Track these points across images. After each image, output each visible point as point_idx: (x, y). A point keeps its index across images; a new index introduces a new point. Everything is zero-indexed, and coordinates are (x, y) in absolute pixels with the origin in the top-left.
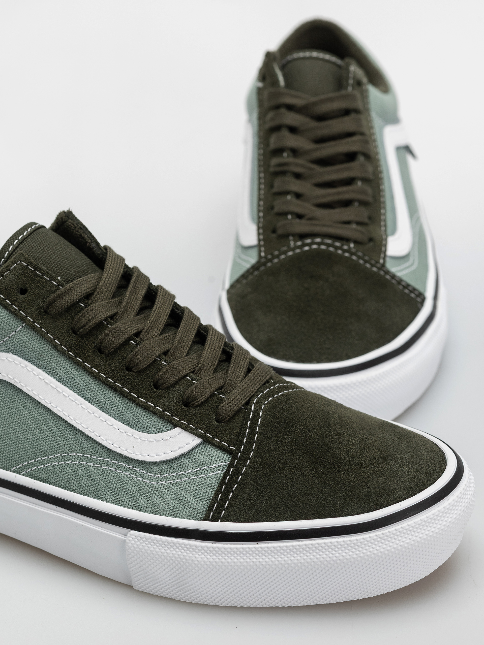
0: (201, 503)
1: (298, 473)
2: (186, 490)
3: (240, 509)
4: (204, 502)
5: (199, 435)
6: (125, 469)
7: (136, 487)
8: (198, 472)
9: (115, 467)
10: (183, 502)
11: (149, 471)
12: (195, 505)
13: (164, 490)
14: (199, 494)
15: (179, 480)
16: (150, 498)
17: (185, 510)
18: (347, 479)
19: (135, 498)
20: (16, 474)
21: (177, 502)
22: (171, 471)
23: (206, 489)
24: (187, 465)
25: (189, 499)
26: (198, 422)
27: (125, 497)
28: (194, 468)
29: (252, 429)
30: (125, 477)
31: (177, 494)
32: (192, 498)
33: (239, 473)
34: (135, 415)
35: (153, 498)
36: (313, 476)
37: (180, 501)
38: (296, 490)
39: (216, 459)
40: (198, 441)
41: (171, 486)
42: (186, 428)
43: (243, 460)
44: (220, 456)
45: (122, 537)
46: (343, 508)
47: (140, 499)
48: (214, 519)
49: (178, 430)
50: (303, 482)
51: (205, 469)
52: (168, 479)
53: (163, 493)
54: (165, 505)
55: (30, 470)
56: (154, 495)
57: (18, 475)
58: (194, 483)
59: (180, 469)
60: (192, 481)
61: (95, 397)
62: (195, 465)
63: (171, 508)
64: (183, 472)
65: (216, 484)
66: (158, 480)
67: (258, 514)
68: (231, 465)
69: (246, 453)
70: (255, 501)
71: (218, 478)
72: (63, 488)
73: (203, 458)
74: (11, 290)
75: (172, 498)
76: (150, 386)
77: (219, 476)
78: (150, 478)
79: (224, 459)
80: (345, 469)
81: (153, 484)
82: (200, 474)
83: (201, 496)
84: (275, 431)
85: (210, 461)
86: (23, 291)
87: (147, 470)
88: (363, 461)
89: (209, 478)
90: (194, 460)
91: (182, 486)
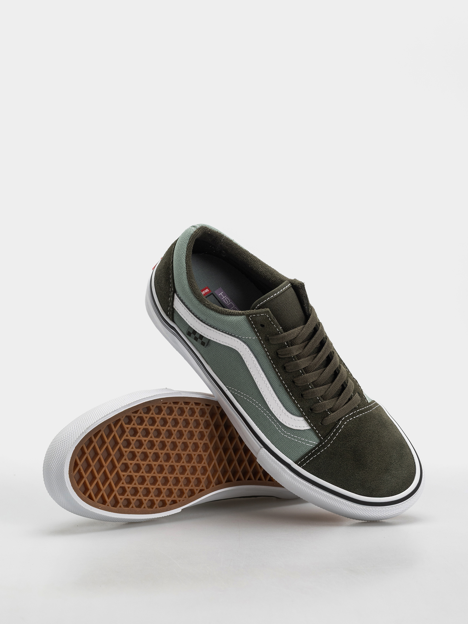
0: (298, 455)
1: (345, 463)
2: (294, 445)
3: (312, 467)
4: (299, 455)
5: (310, 426)
6: (273, 421)
7: (274, 431)
8: (303, 440)
9: (269, 417)
10: (290, 450)
11: (282, 428)
12: (295, 454)
13: (285, 440)
14: (299, 450)
15: (293, 439)
16: (278, 440)
17: (290, 454)
18: (364, 476)
19: (272, 435)
20: (227, 389)
21: (288, 448)
22: (292, 433)
23: (302, 450)
24: (300, 435)
25: (293, 450)
26: (312, 420)
27: (268, 432)
28: (302, 438)
29: (335, 434)
30: (272, 424)
31: (289, 445)
32: (295, 450)
33: (320, 451)
34: (288, 402)
35: (279, 440)
36: (350, 467)
37: (289, 449)
38: (340, 471)
39: (313, 439)
40: (309, 428)
41: (289, 440)
42: (306, 420)
43: (323, 447)
44: (315, 439)
45: (260, 448)
46: (355, 489)
47: (273, 437)
48: (300, 465)
49: (302, 419)
50: (345, 468)
51: (306, 441)
52: (289, 436)
53: (284, 441)
54: (282, 446)
55: (234, 392)
56: (280, 439)
57: (228, 390)
58: (299, 444)
59: (296, 435)
60: (298, 443)
61: (274, 384)
62: (303, 437)
63: (284, 450)
64: (297, 437)
65: (308, 450)
66: (285, 434)
67: (319, 473)
68: (317, 446)
69: (326, 444)
70: (320, 467)
71: (310, 448)
72: (244, 410)
73: (307, 436)
74: (257, 323)
75: (287, 445)
76: (299, 394)
77: (311, 447)
78: (282, 431)
79: (316, 441)
80: (366, 470)
81: (282, 434)
82: (303, 442)
83: (299, 452)
84: (345, 438)
85: (310, 439)
86: (262, 326)
87: (282, 427)
88: (375, 469)
89: (306, 446)
90: (303, 435)
91: (293, 442)
